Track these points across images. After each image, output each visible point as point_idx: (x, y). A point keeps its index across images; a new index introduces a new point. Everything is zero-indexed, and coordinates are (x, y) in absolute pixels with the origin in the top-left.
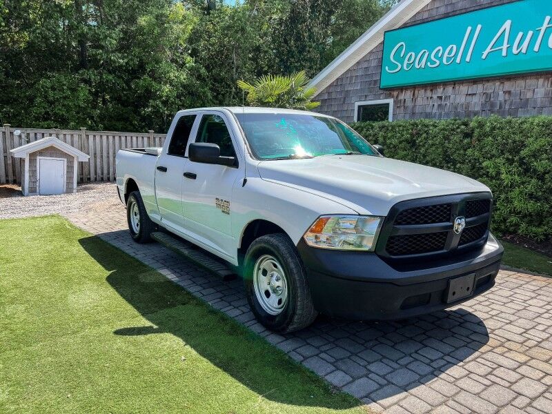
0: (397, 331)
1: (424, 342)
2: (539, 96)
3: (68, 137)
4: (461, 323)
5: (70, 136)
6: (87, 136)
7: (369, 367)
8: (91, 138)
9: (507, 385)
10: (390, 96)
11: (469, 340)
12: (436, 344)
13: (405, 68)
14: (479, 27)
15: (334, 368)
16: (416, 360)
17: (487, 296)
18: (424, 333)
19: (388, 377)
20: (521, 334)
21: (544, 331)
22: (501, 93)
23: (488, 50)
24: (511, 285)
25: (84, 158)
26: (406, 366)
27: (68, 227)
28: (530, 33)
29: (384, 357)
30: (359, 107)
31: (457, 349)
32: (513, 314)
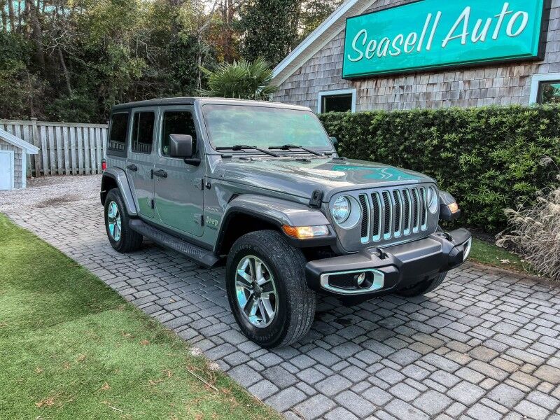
0: (338, 333)
1: (364, 345)
2: (498, 85)
3: (18, 129)
4: (406, 322)
5: (19, 127)
6: (39, 127)
7: (299, 375)
8: (43, 129)
9: (444, 390)
10: (353, 86)
11: (411, 341)
12: (376, 346)
13: (367, 56)
14: (439, 13)
15: (261, 378)
16: (352, 364)
17: (438, 292)
18: (365, 335)
19: (318, 386)
20: (465, 333)
21: (490, 328)
22: (461, 82)
23: (448, 38)
24: (464, 279)
25: (34, 150)
26: (339, 373)
27: (5, 224)
28: (489, 20)
29: (319, 363)
30: (323, 97)
31: (397, 351)
32: (461, 311)
